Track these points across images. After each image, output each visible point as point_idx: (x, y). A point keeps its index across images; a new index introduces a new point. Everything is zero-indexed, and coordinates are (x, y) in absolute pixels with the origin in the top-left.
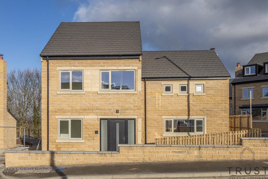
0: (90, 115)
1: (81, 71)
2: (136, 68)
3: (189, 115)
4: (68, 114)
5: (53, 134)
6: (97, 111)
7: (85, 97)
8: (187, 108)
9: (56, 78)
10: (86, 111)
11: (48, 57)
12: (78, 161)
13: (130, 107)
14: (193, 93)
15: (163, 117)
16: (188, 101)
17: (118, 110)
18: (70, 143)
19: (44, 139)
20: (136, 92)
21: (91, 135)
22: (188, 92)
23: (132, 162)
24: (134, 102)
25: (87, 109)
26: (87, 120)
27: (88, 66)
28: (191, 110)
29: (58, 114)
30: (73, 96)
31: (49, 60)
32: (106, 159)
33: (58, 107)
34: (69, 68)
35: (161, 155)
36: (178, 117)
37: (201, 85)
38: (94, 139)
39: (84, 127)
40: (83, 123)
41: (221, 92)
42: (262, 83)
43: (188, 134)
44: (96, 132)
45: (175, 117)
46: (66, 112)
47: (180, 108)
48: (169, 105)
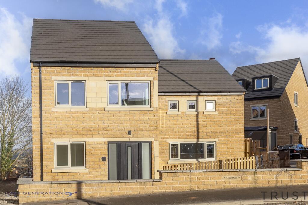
0: (95, 138)
1: (83, 81)
2: (151, 79)
3: (198, 138)
4: (68, 136)
5: (48, 162)
6: (104, 132)
7: (89, 115)
8: (195, 129)
9: (51, 91)
10: (90, 132)
11: (41, 63)
12: (112, 192)
13: (145, 128)
14: (203, 111)
15: (169, 140)
16: (197, 121)
17: (131, 131)
18: (70, 174)
19: (36, 169)
20: (152, 109)
21: (97, 163)
22: (197, 111)
23: (177, 191)
24: (149, 121)
25: (92, 130)
26: (92, 143)
27: (92, 76)
28: (200, 131)
29: (54, 136)
30: (73, 114)
31: (42, 68)
32: (147, 188)
33: (54, 128)
34: (67, 78)
35: (210, 181)
36: (186, 140)
37: (213, 102)
38: (101, 167)
39: (88, 153)
40: (87, 148)
41: (236, 110)
42: (251, 102)
43: (197, 160)
44: (103, 159)
45: (182, 140)
46: (64, 134)
47: (188, 129)
48: (175, 126)
